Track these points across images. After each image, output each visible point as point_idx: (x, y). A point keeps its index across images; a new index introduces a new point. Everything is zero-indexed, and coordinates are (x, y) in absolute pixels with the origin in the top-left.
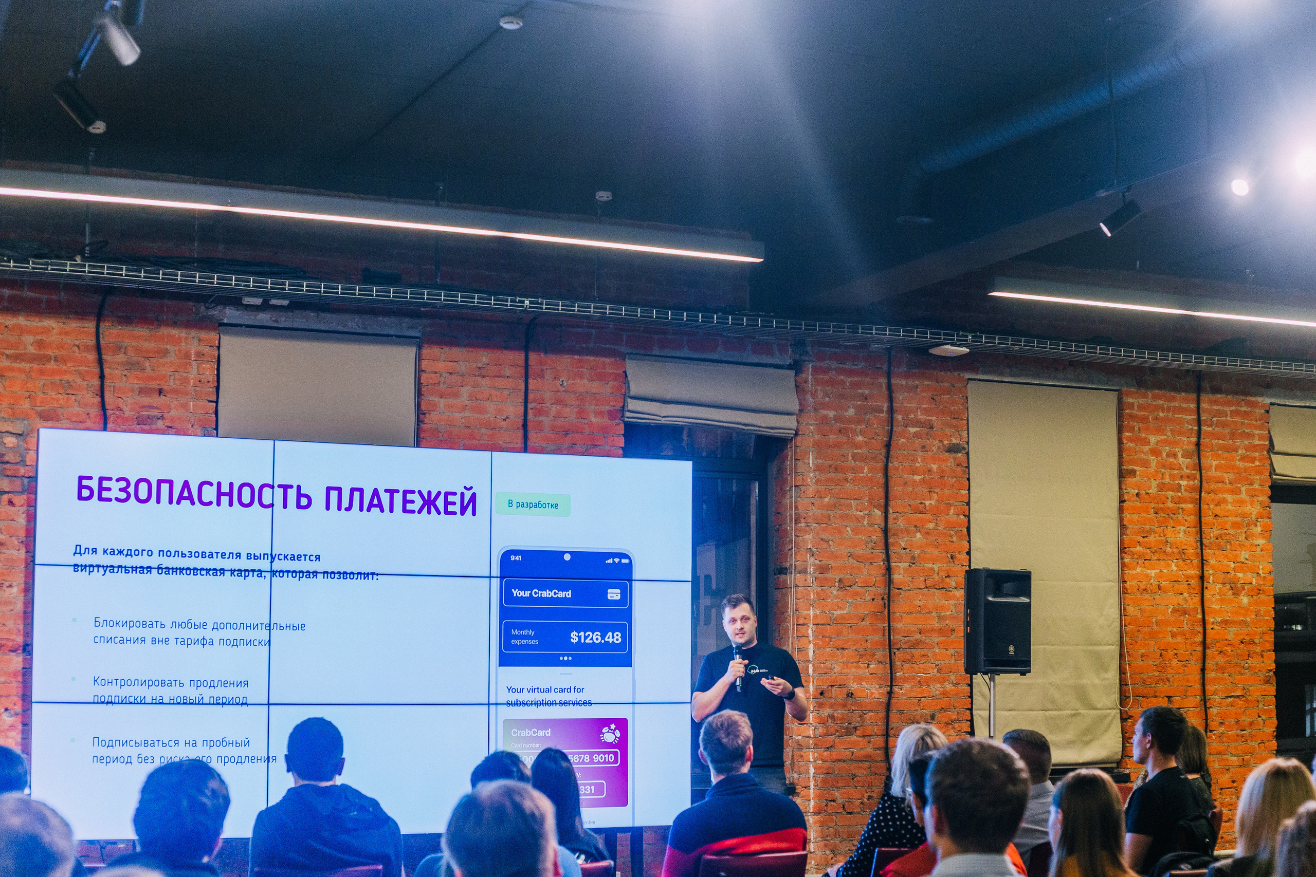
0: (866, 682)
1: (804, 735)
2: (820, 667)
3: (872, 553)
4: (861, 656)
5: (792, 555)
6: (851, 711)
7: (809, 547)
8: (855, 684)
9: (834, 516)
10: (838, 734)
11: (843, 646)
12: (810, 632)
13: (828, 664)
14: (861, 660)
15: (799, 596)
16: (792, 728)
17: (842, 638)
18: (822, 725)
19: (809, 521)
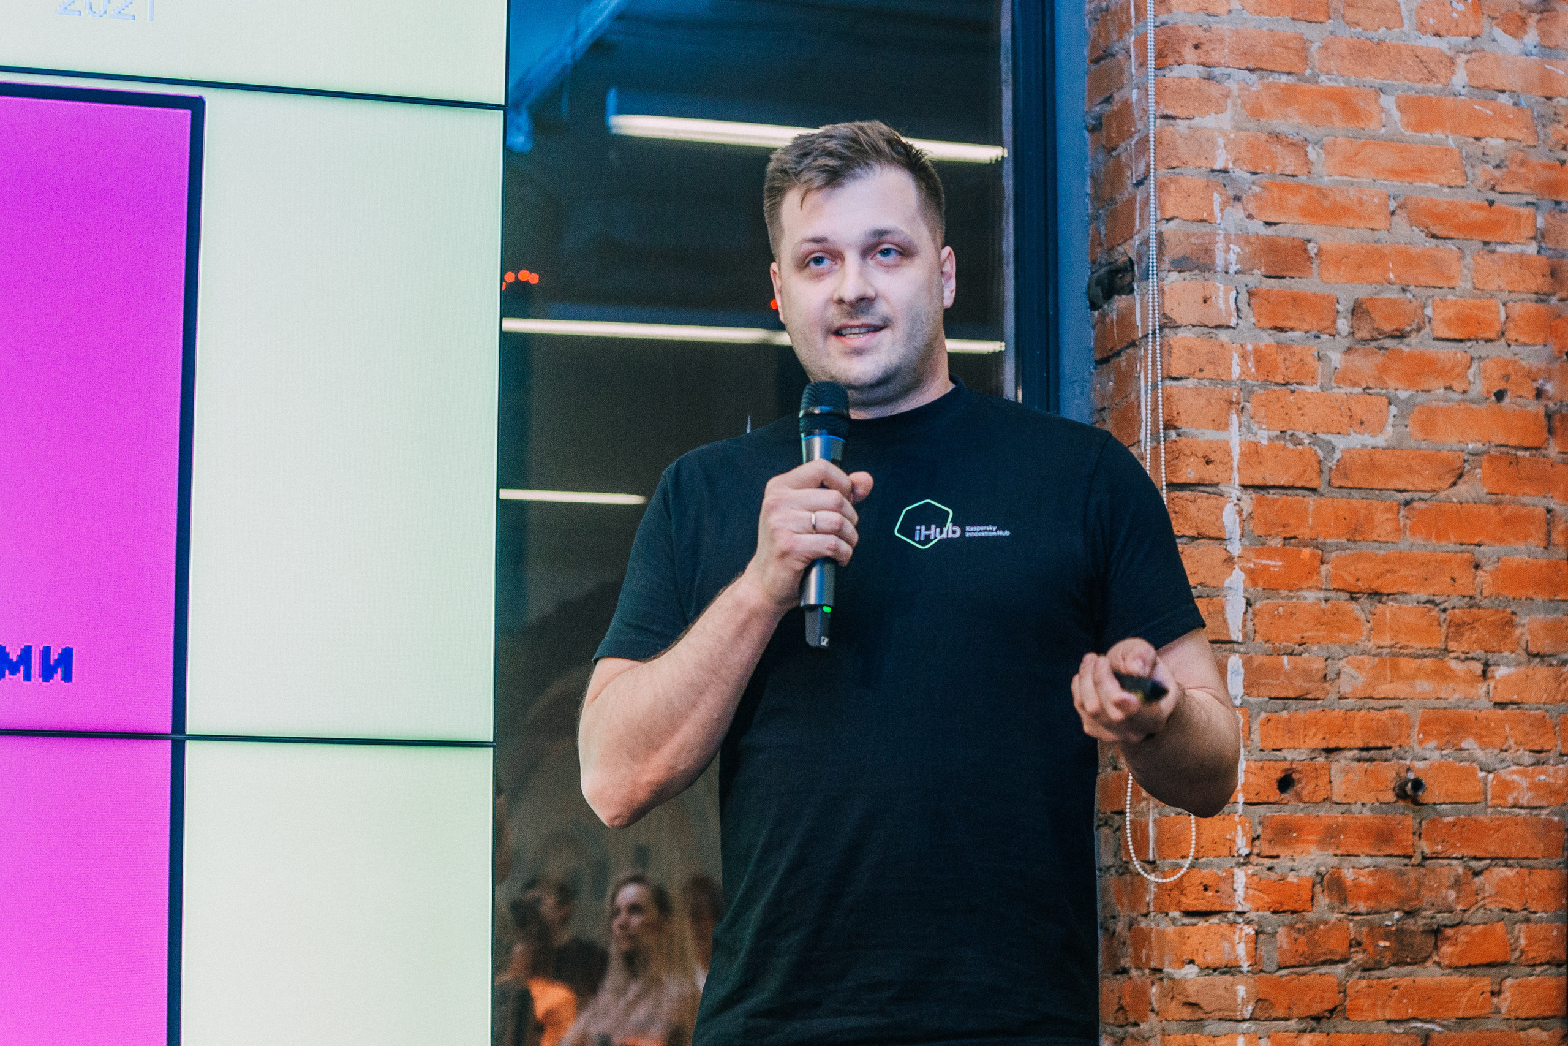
0: (1479, 738)
1: (1210, 959)
2: (1278, 669)
3: (1491, 203)
4: (1458, 628)
5: (1146, 202)
6: (1418, 858)
7: (1218, 166)
8: (1432, 744)
9: (1325, 48)
10: (1359, 957)
11: (1375, 585)
12: (1230, 519)
13: (1313, 659)
14: (1452, 645)
15: (1178, 366)
16: (1161, 934)
17: (1364, 548)
18: (1288, 918)
19: (1214, 57)
